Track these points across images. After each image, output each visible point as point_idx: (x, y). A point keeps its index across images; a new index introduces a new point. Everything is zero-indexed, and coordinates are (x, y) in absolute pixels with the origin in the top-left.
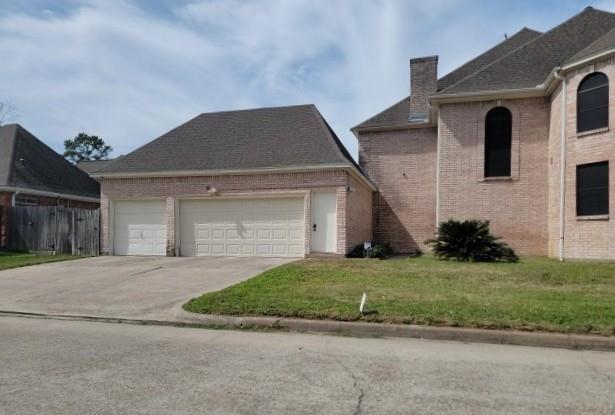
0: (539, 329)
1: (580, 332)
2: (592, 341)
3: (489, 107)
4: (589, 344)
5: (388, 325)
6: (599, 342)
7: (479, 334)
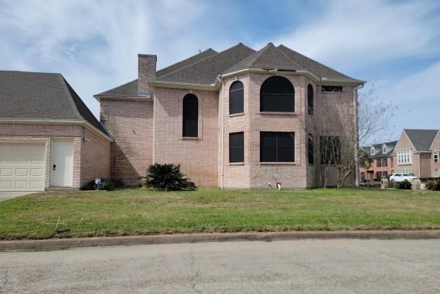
0: (176, 232)
1: (198, 232)
2: (203, 237)
3: (185, 93)
4: (200, 238)
5: (74, 239)
6: (206, 236)
7: (138, 239)
